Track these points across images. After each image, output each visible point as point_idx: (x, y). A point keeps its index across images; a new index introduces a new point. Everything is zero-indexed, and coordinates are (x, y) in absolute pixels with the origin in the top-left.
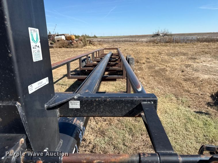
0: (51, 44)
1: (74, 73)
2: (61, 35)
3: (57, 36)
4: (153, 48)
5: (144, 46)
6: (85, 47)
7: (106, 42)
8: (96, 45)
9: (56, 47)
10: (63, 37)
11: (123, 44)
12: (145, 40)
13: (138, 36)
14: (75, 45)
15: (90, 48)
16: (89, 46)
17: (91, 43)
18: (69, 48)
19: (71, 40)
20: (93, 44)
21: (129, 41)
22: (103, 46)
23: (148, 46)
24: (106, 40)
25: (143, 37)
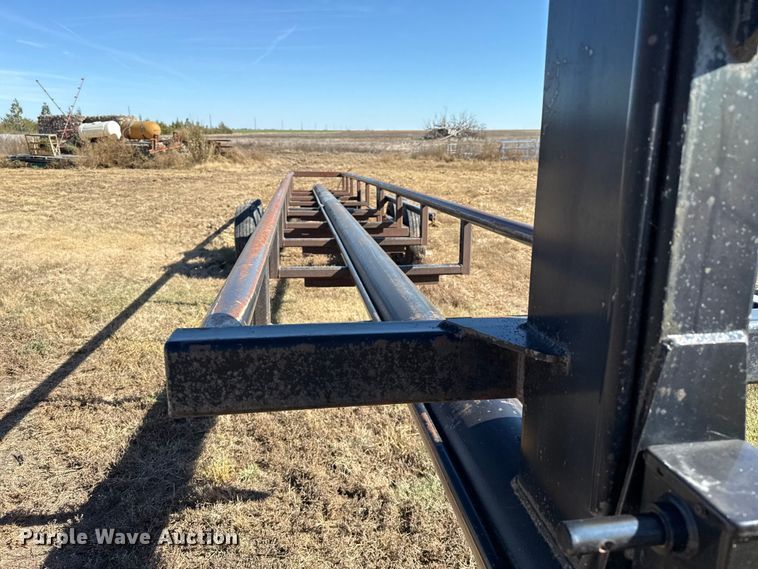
0: (64, 151)
1: (203, 260)
2: (103, 119)
3: (88, 120)
4: (441, 177)
5: (408, 167)
6: (203, 166)
7: (273, 151)
8: (242, 158)
9: (87, 164)
10: (114, 129)
11: (336, 160)
12: (404, 147)
13: (372, 132)
14: (161, 159)
15: (222, 169)
16: (217, 164)
17: (221, 150)
18: (138, 167)
19: (145, 138)
20: (230, 157)
21: (353, 151)
22: (268, 164)
23: (421, 168)
24: (269, 143)
25: (394, 139)
